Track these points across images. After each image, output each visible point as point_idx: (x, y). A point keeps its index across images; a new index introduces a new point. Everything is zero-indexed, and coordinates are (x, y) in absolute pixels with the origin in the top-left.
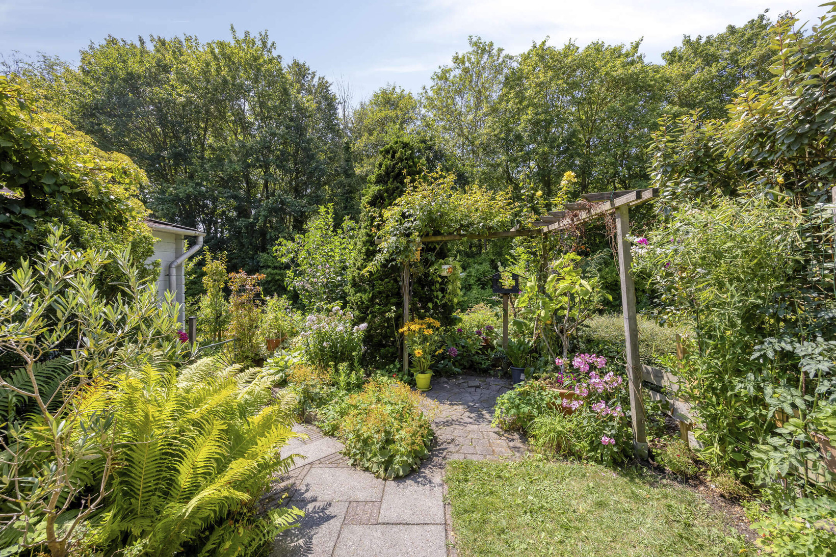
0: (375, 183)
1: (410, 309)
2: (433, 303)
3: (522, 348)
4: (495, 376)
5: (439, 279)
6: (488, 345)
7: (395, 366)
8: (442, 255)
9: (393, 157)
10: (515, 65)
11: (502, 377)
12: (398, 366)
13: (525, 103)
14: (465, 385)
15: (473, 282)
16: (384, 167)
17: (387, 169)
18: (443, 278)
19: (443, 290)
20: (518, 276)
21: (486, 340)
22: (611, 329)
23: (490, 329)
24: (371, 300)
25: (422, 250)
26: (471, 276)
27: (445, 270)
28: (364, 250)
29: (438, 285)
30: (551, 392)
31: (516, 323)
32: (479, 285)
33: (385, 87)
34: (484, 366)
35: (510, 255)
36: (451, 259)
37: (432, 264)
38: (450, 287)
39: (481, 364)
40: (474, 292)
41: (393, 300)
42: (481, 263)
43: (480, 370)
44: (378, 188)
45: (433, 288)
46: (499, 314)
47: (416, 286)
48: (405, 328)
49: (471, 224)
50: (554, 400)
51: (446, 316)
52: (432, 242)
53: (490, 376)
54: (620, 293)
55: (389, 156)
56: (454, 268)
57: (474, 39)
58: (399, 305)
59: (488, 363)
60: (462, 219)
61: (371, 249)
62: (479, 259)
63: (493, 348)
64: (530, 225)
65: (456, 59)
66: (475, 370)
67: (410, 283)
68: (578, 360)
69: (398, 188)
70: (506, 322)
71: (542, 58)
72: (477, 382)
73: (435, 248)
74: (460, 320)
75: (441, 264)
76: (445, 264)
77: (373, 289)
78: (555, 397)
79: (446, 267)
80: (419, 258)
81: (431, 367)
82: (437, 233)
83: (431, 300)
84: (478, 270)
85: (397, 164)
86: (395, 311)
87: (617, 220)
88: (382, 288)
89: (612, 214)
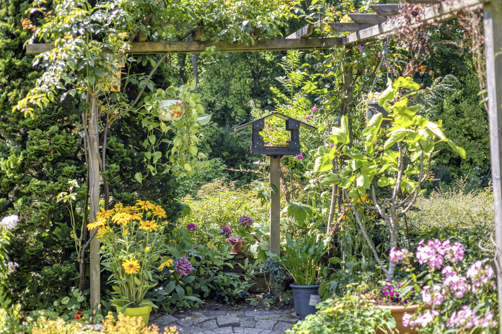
1: (103, 187)
2: (144, 174)
3: (311, 250)
4: (261, 306)
6: (240, 253)
7: (73, 299)
11: (271, 309)
12: (81, 299)
14: (213, 324)
18: (166, 124)
19: (163, 148)
20: (299, 123)
21: (237, 246)
22: (446, 214)
23: (246, 222)
25: (126, 69)
27: (168, 109)
29: (154, 140)
30: (378, 311)
31: (293, 210)
34: (237, 291)
35: (279, 85)
36: (179, 88)
37: (145, 97)
39: (232, 287)
41: (68, 169)
43: (233, 298)
46: (265, 193)
47: (113, 139)
49: (223, 23)
50: (384, 322)
52: (145, 55)
53: (251, 307)
54: (487, 143)
56: (187, 106)
58: (82, 177)
59: (245, 285)
61: (18, 63)
63: (251, 258)
64: (327, 29)
66: (221, 300)
67: (101, 136)
68: (427, 249)
70: (276, 208)
72: (233, 317)
73: (150, 65)
74: (188, 210)
76: (168, 97)
77: (24, 147)
78: (385, 318)
79: (170, 103)
80: (118, 84)
81: (150, 294)
86: (75, 190)
87: (485, 22)
88: (45, 144)
89: (478, 13)
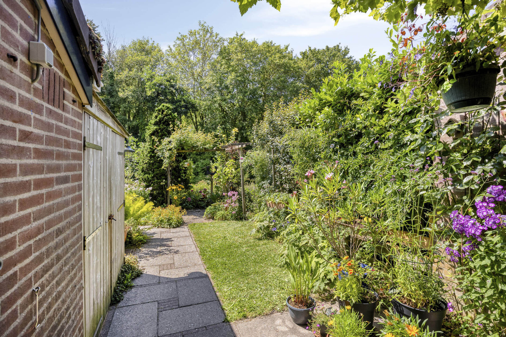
0: (154, 124)
1: (171, 181)
5: (184, 169)
6: (204, 197)
8: (185, 158)
9: (162, 113)
10: (226, 44)
13: (231, 69)
15: (199, 170)
16: (158, 118)
17: (160, 119)
18: (185, 168)
19: (185, 173)
20: (217, 167)
21: (204, 195)
23: (205, 190)
24: (153, 177)
25: (176, 156)
26: (198, 167)
27: (186, 165)
28: (149, 155)
29: (183, 171)
30: (223, 205)
31: (216, 187)
32: (203, 172)
33: (141, 39)
36: (189, 160)
37: (180, 162)
38: (188, 172)
39: (201, 204)
40: (200, 176)
41: (163, 177)
42: (205, 159)
43: (201, 207)
44: (155, 127)
45: (181, 172)
46: (209, 183)
47: (173, 171)
48: (170, 188)
49: (197, 146)
51: (186, 184)
52: (180, 153)
55: (161, 113)
56: (190, 164)
57: (202, 23)
58: (166, 179)
59: (204, 204)
60: (193, 144)
62: (204, 157)
63: (206, 198)
64: (221, 148)
65: (191, 33)
66: (199, 207)
67: (171, 170)
69: (165, 128)
70: (212, 187)
71: (240, 45)
73: (182, 155)
74: (192, 187)
75: (184, 162)
79: (186, 163)
80: (175, 159)
81: (180, 204)
82: (183, 149)
83: (180, 177)
84: (203, 163)
85: (164, 117)
86: (164, 182)
88: (158, 172)
